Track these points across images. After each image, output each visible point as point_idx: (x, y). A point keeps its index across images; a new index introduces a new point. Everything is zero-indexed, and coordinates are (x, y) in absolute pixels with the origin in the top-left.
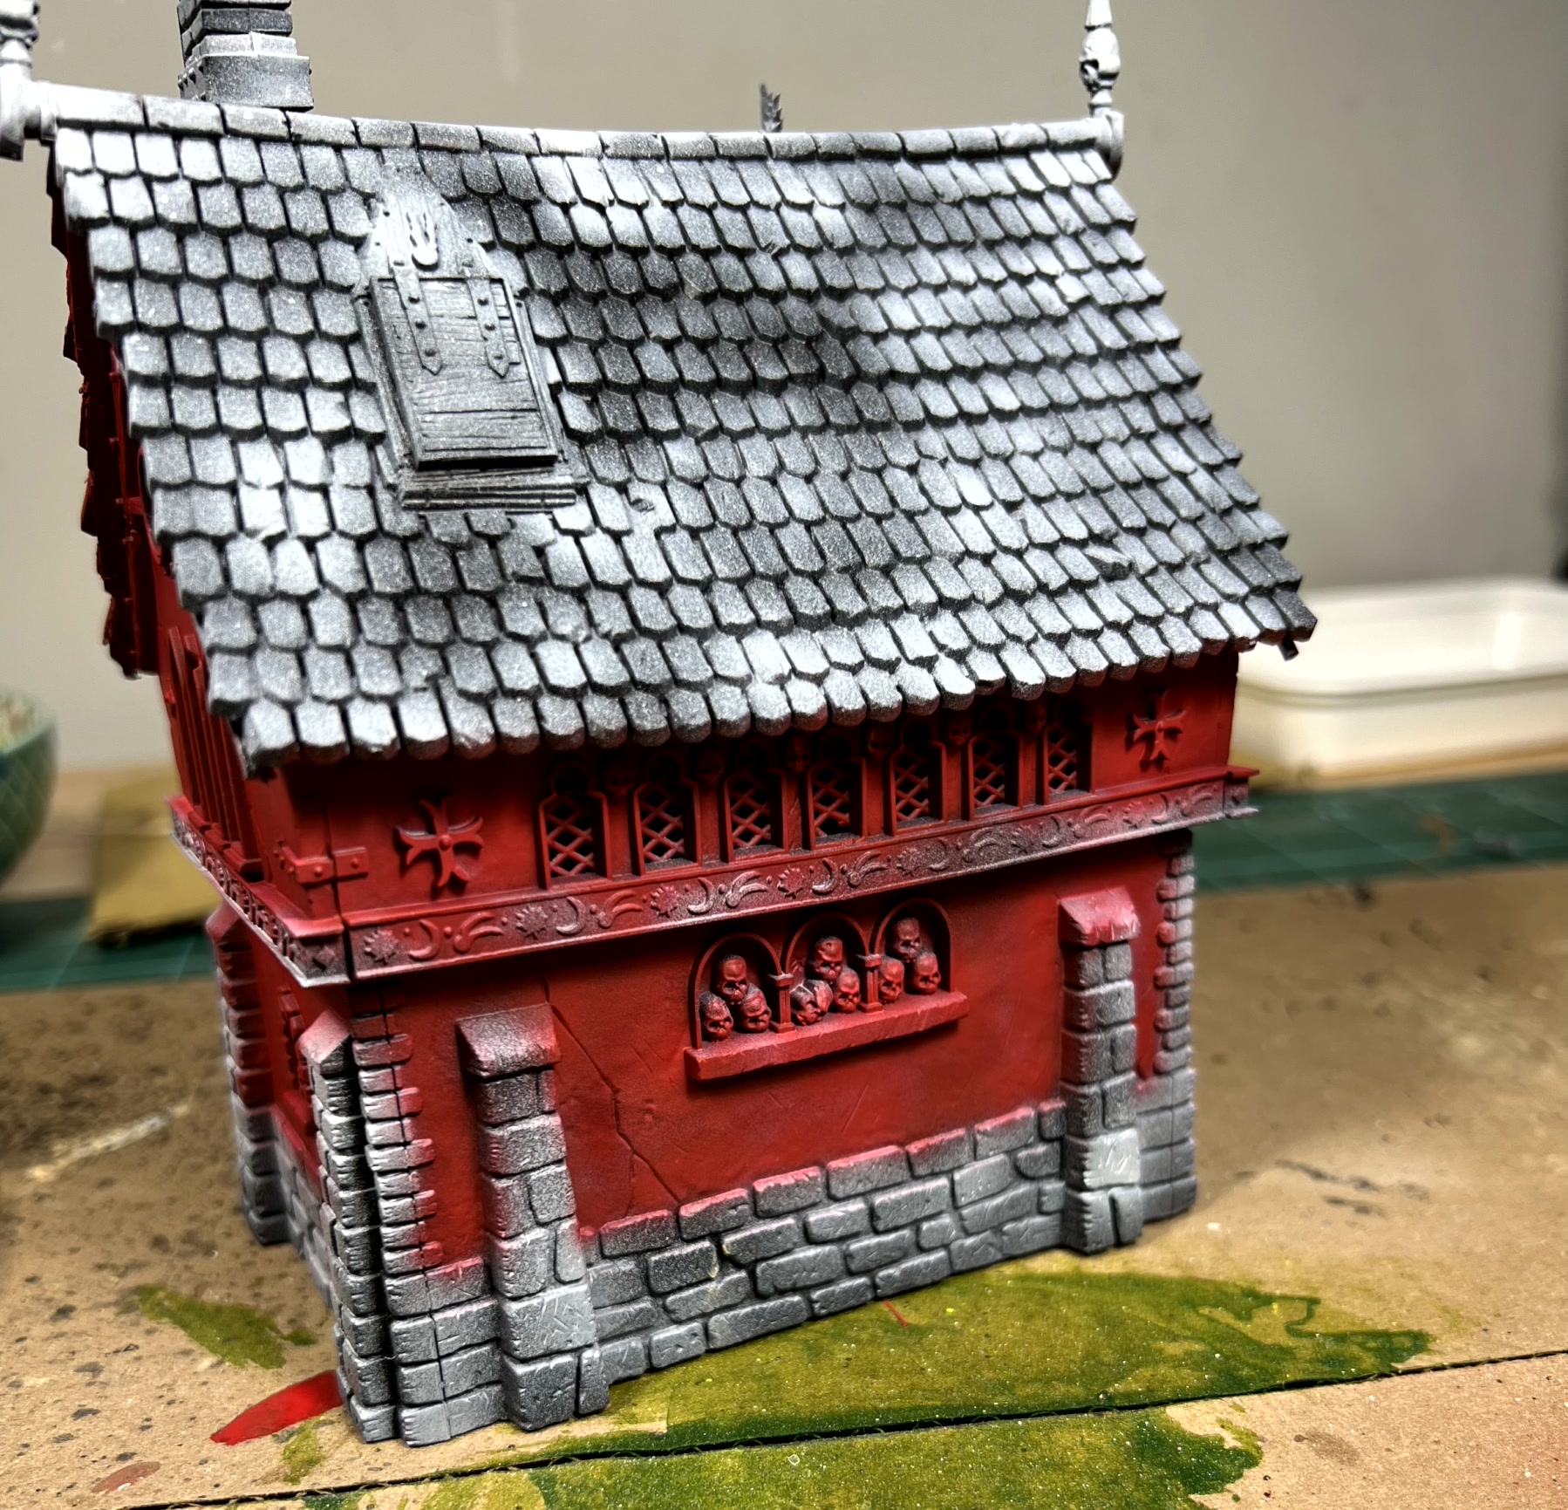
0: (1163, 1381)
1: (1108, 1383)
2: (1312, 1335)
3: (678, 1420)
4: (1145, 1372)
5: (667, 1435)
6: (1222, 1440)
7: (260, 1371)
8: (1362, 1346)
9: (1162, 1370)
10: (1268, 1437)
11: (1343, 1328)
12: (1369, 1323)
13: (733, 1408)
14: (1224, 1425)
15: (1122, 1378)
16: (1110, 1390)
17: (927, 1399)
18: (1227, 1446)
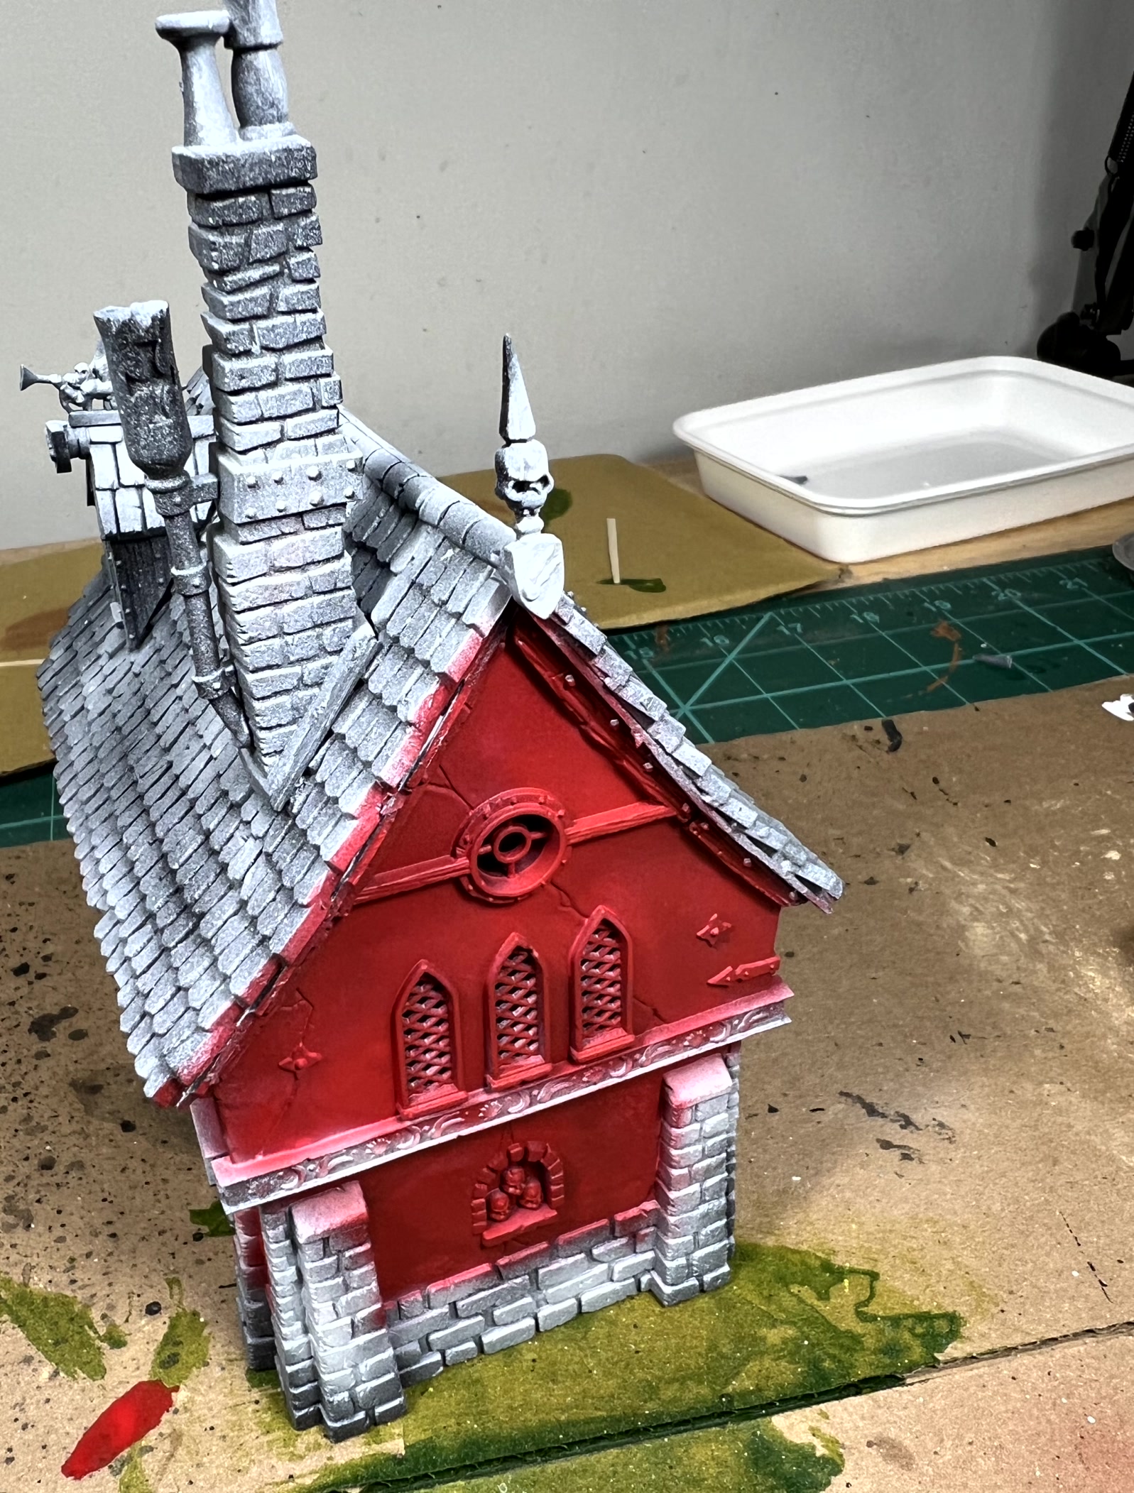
0: (768, 1378)
1: (727, 1383)
2: (874, 1318)
3: (412, 1439)
4: (753, 1366)
5: (406, 1458)
6: (814, 1448)
7: (88, 1382)
8: (911, 1330)
9: (767, 1362)
10: (847, 1443)
11: (898, 1310)
12: (916, 1303)
13: (450, 1425)
14: (815, 1432)
15: (738, 1373)
16: (730, 1389)
17: (596, 1409)
18: (818, 1454)
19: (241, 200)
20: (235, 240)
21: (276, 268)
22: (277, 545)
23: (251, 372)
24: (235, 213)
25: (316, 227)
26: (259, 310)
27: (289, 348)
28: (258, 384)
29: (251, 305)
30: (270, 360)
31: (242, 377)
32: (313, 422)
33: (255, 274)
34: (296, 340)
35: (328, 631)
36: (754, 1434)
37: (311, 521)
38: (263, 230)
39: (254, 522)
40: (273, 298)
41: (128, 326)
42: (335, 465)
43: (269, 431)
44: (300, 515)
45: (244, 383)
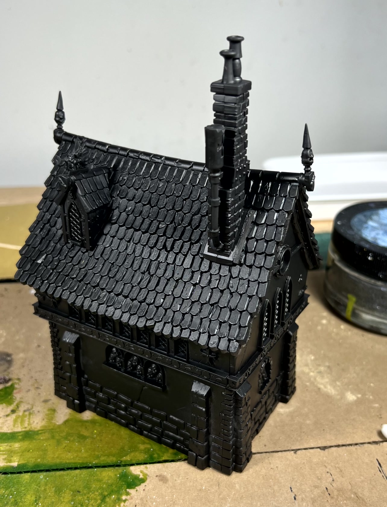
0: (135, 457)
1: (123, 457)
3: (20, 463)
4: (132, 454)
5: (16, 467)
6: (139, 476)
9: (137, 454)
10: (150, 475)
13: (33, 460)
14: (141, 472)
15: (127, 455)
16: (122, 459)
17: (79, 460)
18: (140, 477)
36: (124, 471)
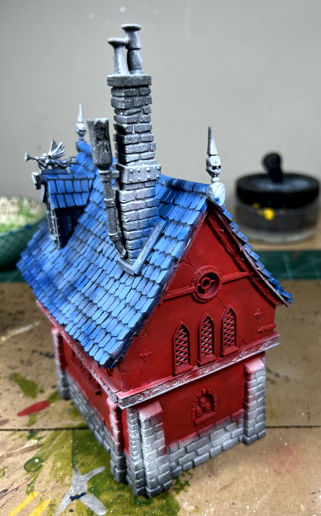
7: (32, 399)
19: (131, 90)
20: (129, 101)
21: (139, 109)
22: (138, 191)
23: (132, 138)
24: (130, 93)
25: (150, 99)
26: (135, 121)
27: (143, 132)
28: (134, 142)
29: (133, 119)
30: (137, 135)
31: (130, 140)
32: (148, 155)
33: (135, 110)
34: (144, 131)
35: (151, 219)
37: (147, 185)
38: (137, 99)
39: (131, 184)
40: (138, 118)
41: (99, 123)
42: (154, 167)
43: (136, 156)
44: (143, 182)
45: (130, 142)
